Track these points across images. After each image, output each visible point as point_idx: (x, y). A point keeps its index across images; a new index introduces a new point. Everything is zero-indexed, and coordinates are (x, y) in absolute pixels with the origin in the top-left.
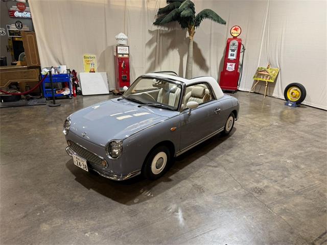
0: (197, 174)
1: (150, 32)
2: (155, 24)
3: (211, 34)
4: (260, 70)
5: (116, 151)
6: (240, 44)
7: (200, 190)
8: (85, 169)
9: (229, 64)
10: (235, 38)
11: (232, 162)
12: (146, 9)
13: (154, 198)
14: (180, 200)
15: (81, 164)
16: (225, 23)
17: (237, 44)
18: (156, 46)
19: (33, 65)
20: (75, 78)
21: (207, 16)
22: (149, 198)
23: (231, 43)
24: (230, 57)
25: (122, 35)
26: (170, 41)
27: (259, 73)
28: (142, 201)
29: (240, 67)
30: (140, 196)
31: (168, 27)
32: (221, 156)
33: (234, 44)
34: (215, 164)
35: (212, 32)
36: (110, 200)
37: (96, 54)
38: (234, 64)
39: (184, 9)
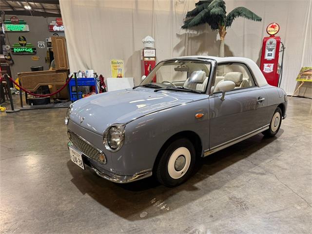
0: (235, 182)
1: (178, 36)
2: (183, 27)
3: (244, 36)
4: (304, 70)
5: (118, 141)
6: (278, 43)
7: (242, 205)
8: (81, 166)
9: (266, 65)
10: (272, 36)
11: (286, 169)
12: (174, 13)
13: (171, 213)
14: (210, 219)
15: (77, 159)
16: (261, 20)
17: (275, 42)
18: (184, 51)
19: (61, 68)
20: (102, 83)
21: (239, 14)
22: (162, 212)
23: (268, 42)
24: (267, 57)
25: (149, 38)
26: (199, 44)
27: (303, 73)
28: (151, 216)
29: (278, 68)
30: (150, 209)
31: (198, 30)
32: (269, 160)
33: (271, 43)
34: (261, 171)
35: (246, 33)
36: (106, 210)
37: (124, 59)
38: (272, 65)
39: (214, 6)
